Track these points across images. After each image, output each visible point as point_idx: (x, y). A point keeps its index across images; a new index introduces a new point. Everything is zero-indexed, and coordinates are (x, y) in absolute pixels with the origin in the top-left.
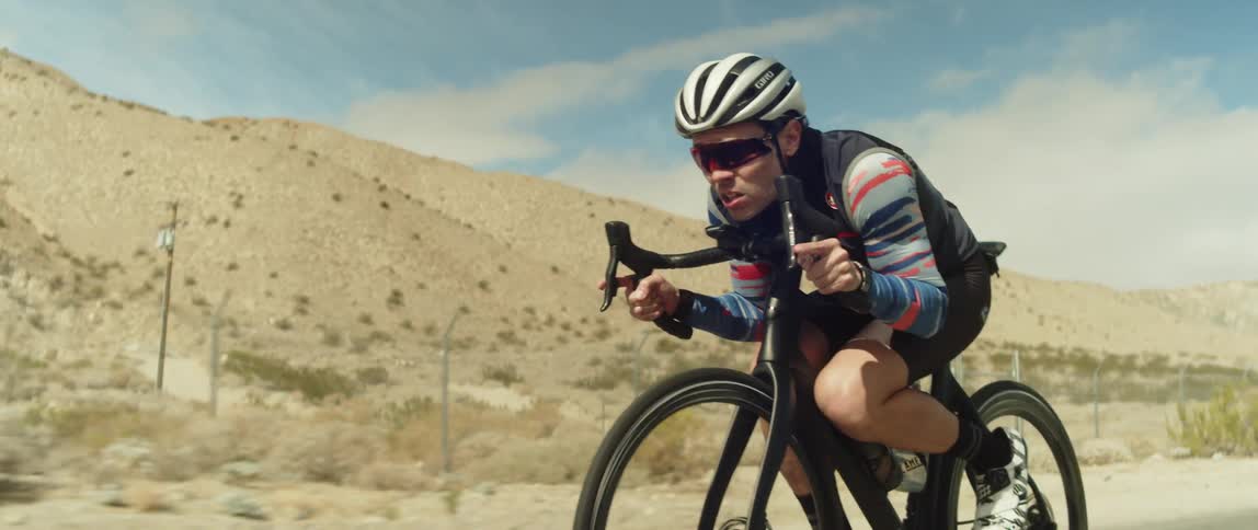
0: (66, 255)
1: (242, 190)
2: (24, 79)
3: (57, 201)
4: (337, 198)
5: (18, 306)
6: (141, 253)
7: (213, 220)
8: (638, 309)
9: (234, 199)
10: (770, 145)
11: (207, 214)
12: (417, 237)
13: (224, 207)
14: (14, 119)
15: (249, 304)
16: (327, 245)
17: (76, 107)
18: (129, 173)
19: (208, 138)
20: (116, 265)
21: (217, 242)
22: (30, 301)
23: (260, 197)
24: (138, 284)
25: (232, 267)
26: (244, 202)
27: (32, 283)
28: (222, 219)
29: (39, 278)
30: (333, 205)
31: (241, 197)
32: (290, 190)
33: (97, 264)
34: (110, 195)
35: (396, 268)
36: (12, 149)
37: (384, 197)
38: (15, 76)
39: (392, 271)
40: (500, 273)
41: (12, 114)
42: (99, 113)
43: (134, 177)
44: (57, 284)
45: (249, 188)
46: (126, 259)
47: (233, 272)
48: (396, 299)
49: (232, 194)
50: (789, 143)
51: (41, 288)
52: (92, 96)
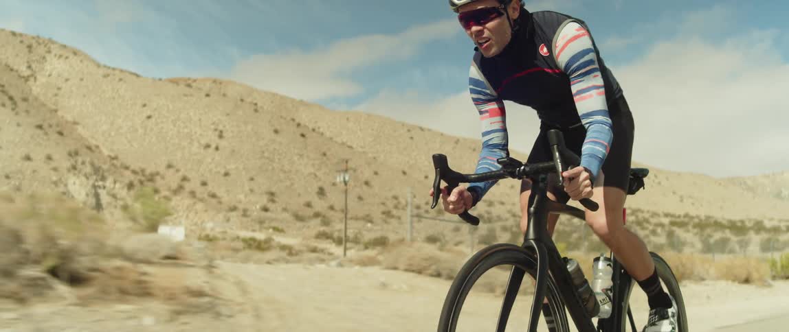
0: (127, 168)
1: (221, 128)
2: (67, 58)
3: (110, 135)
4: (276, 132)
5: (113, 200)
6: (169, 166)
7: (208, 146)
8: (451, 207)
9: (217, 133)
10: (502, 11)
11: (203, 142)
12: (325, 154)
13: (213, 139)
14: (69, 83)
15: (242, 197)
16: (277, 160)
17: (106, 76)
18: (149, 117)
19: (191, 95)
20: (158, 174)
21: (213, 159)
22: (118, 196)
23: (232, 132)
24: (174, 186)
25: (226, 174)
26: (224, 134)
27: (118, 185)
28: (213, 146)
29: (121, 182)
30: (273, 136)
31: (221, 132)
32: (249, 127)
33: (148, 172)
34: (141, 131)
35: (318, 174)
36: (73, 102)
37: (301, 130)
38: (60, 56)
39: (316, 176)
40: (375, 176)
41: (67, 80)
42: (121, 80)
43: (153, 120)
44: (130, 186)
45: (224, 127)
46: (162, 169)
47: (227, 178)
48: (321, 192)
49: (216, 130)
50: (514, 12)
51: (123, 188)
52: (114, 69)
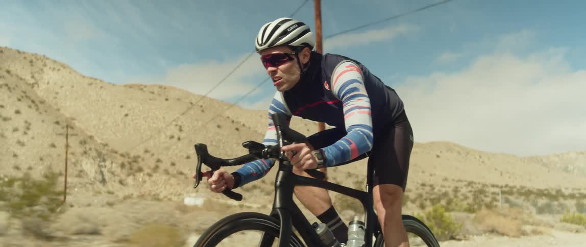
0: (116, 153)
1: (180, 123)
2: (59, 70)
3: (99, 127)
4: (219, 127)
5: (112, 175)
6: (146, 151)
7: (172, 137)
9: (178, 128)
11: (169, 133)
13: (175, 132)
14: (63, 89)
16: (222, 147)
17: (91, 84)
18: (126, 115)
19: (155, 99)
20: (139, 157)
21: (177, 147)
22: (116, 173)
23: (188, 126)
24: (153, 165)
25: (188, 157)
26: (183, 129)
27: (114, 165)
28: (176, 137)
29: (116, 163)
30: (218, 130)
31: (180, 127)
32: (200, 123)
33: (132, 155)
34: (121, 125)
36: (68, 103)
37: (236, 126)
38: (54, 69)
41: (62, 87)
42: (101, 87)
43: (129, 117)
44: (123, 166)
45: (182, 122)
46: (141, 153)
47: (189, 160)
49: (176, 125)
50: (304, 58)
51: (118, 167)
52: (96, 79)
